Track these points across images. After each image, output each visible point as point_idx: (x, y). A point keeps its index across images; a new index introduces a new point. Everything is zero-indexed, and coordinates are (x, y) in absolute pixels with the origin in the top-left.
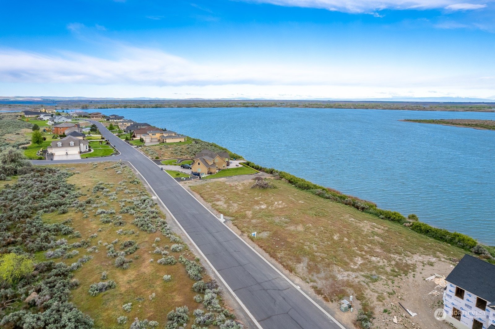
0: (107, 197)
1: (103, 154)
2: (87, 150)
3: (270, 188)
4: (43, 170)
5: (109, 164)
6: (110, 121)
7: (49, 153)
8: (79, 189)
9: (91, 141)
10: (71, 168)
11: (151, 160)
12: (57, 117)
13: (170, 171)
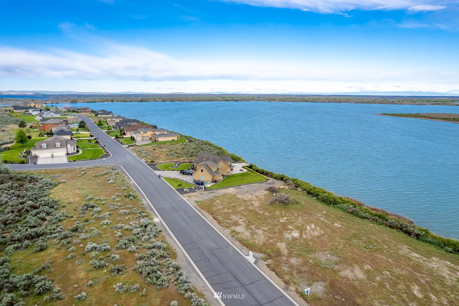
0: (98, 220)
1: (92, 155)
2: (75, 151)
3: (292, 203)
4: (24, 178)
5: (99, 170)
6: (99, 116)
7: (33, 154)
8: (64, 207)
9: (79, 140)
10: (57, 175)
11: (145, 164)
12: (45, 112)
13: (169, 179)
